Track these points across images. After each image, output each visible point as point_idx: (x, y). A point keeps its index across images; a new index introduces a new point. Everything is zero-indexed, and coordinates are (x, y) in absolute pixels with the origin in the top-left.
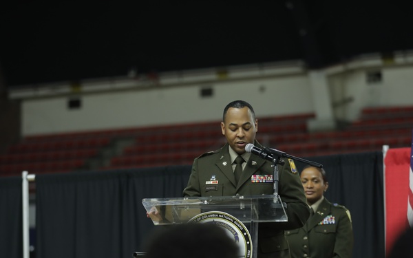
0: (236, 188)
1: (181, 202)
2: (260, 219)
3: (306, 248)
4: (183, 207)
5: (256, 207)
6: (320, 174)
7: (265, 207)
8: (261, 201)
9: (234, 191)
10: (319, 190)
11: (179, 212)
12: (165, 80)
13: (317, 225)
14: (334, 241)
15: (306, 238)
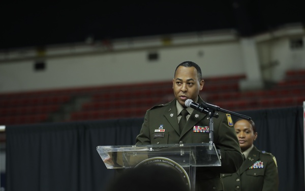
0: (179, 136)
1: (130, 149)
2: (197, 164)
3: (238, 189)
4: (131, 153)
5: (194, 154)
6: (251, 125)
7: (202, 153)
8: (198, 148)
9: (178, 138)
10: (249, 140)
11: (129, 157)
12: (118, 46)
13: (248, 169)
14: (262, 183)
15: (238, 180)
